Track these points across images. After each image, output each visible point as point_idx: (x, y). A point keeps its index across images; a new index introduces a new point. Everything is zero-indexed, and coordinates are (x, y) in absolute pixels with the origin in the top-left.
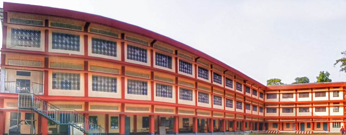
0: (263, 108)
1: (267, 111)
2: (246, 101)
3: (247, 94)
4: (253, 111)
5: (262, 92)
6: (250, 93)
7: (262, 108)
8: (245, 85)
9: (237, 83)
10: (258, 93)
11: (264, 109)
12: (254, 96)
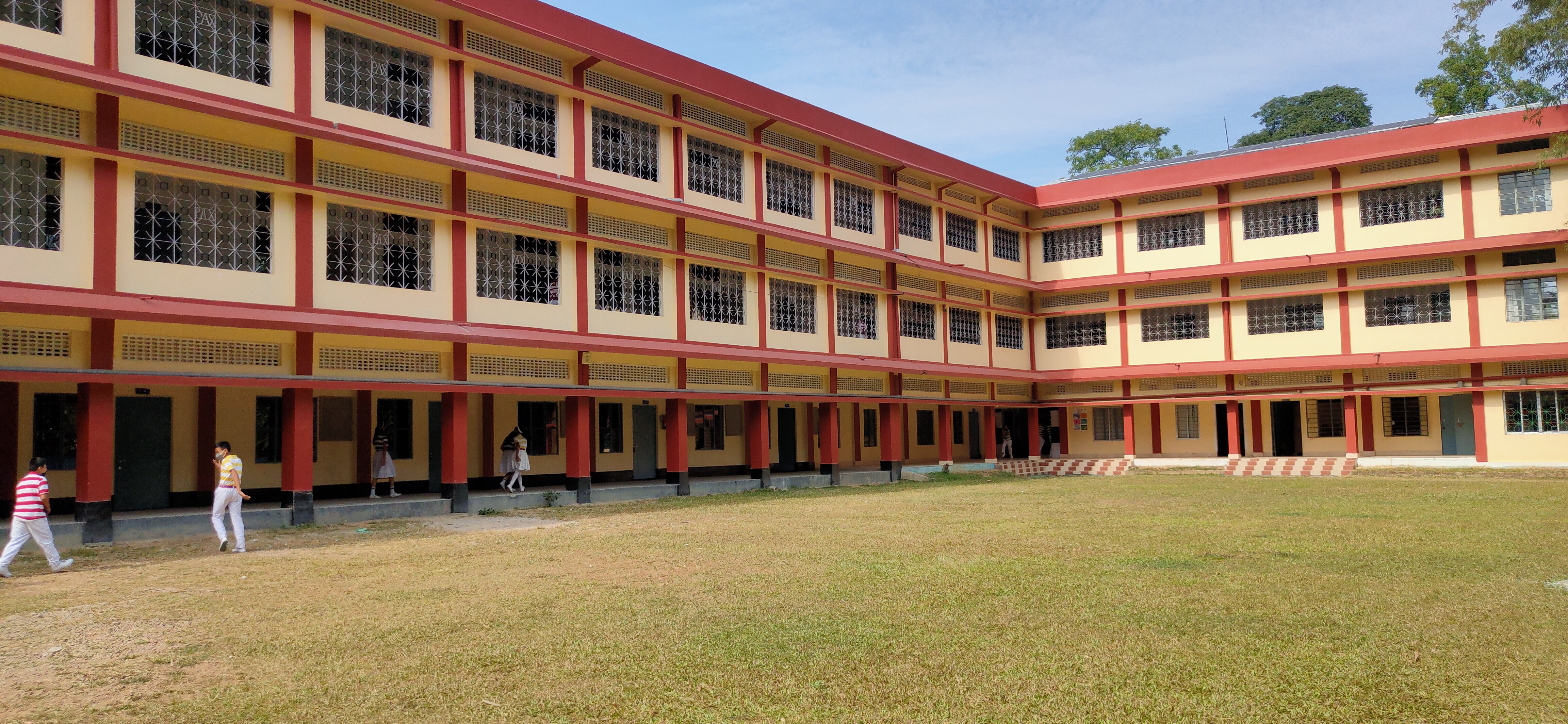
0: (1025, 318)
1: (1049, 337)
2: (900, 288)
3: (909, 245)
4: (951, 344)
5: (1011, 224)
6: (928, 237)
7: (1019, 322)
8: (889, 197)
9: (839, 184)
10: (983, 239)
11: (1031, 323)
12: (956, 255)
